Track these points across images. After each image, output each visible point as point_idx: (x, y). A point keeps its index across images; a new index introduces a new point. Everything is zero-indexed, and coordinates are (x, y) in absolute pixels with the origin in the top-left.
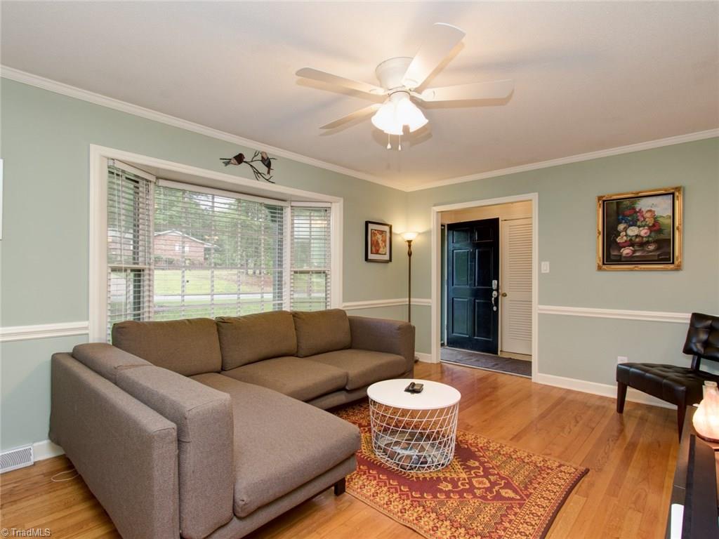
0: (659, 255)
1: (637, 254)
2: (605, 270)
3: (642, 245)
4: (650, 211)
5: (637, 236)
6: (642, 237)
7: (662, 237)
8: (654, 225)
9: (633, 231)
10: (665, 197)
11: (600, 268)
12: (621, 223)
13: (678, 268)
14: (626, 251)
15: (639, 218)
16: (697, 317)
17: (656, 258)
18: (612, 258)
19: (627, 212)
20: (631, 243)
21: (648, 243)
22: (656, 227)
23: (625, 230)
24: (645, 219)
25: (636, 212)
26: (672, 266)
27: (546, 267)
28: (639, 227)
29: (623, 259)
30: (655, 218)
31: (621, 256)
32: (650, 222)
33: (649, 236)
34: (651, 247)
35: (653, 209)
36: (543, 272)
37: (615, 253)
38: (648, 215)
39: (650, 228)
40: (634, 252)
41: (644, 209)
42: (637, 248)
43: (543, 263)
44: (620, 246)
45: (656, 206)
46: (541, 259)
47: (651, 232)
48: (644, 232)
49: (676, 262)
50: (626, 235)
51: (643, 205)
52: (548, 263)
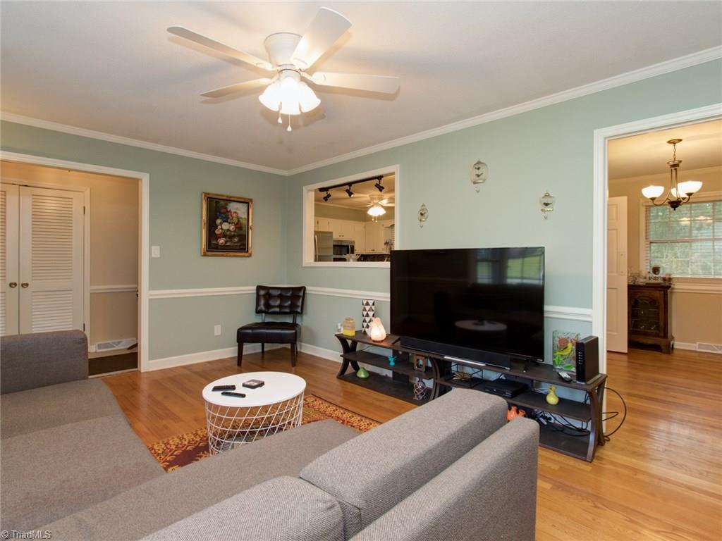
0: (240, 246)
1: (228, 244)
2: (208, 256)
3: (231, 237)
4: (235, 212)
5: (228, 230)
6: (231, 231)
7: (241, 232)
8: (237, 224)
9: (226, 226)
10: (244, 204)
11: (205, 255)
12: (218, 218)
13: (250, 256)
14: (221, 241)
15: (230, 216)
16: (259, 288)
17: (238, 248)
18: (213, 246)
19: (222, 211)
20: (224, 235)
21: (234, 236)
22: (239, 226)
23: (221, 224)
24: (233, 217)
25: (227, 212)
26: (246, 254)
27: (156, 252)
28: (230, 223)
29: (219, 247)
30: (238, 218)
31: (217, 245)
32: (235, 220)
33: (234, 231)
34: (236, 240)
35: (238, 211)
36: (153, 256)
37: (214, 242)
38: (234, 215)
39: (236, 225)
40: (226, 242)
41: (233, 211)
42: (228, 240)
43: (153, 247)
44: (217, 237)
45: (239, 210)
46: (152, 243)
47: (236, 227)
48: (232, 228)
49: (249, 252)
50: (222, 229)
51: (233, 207)
52: (158, 247)
